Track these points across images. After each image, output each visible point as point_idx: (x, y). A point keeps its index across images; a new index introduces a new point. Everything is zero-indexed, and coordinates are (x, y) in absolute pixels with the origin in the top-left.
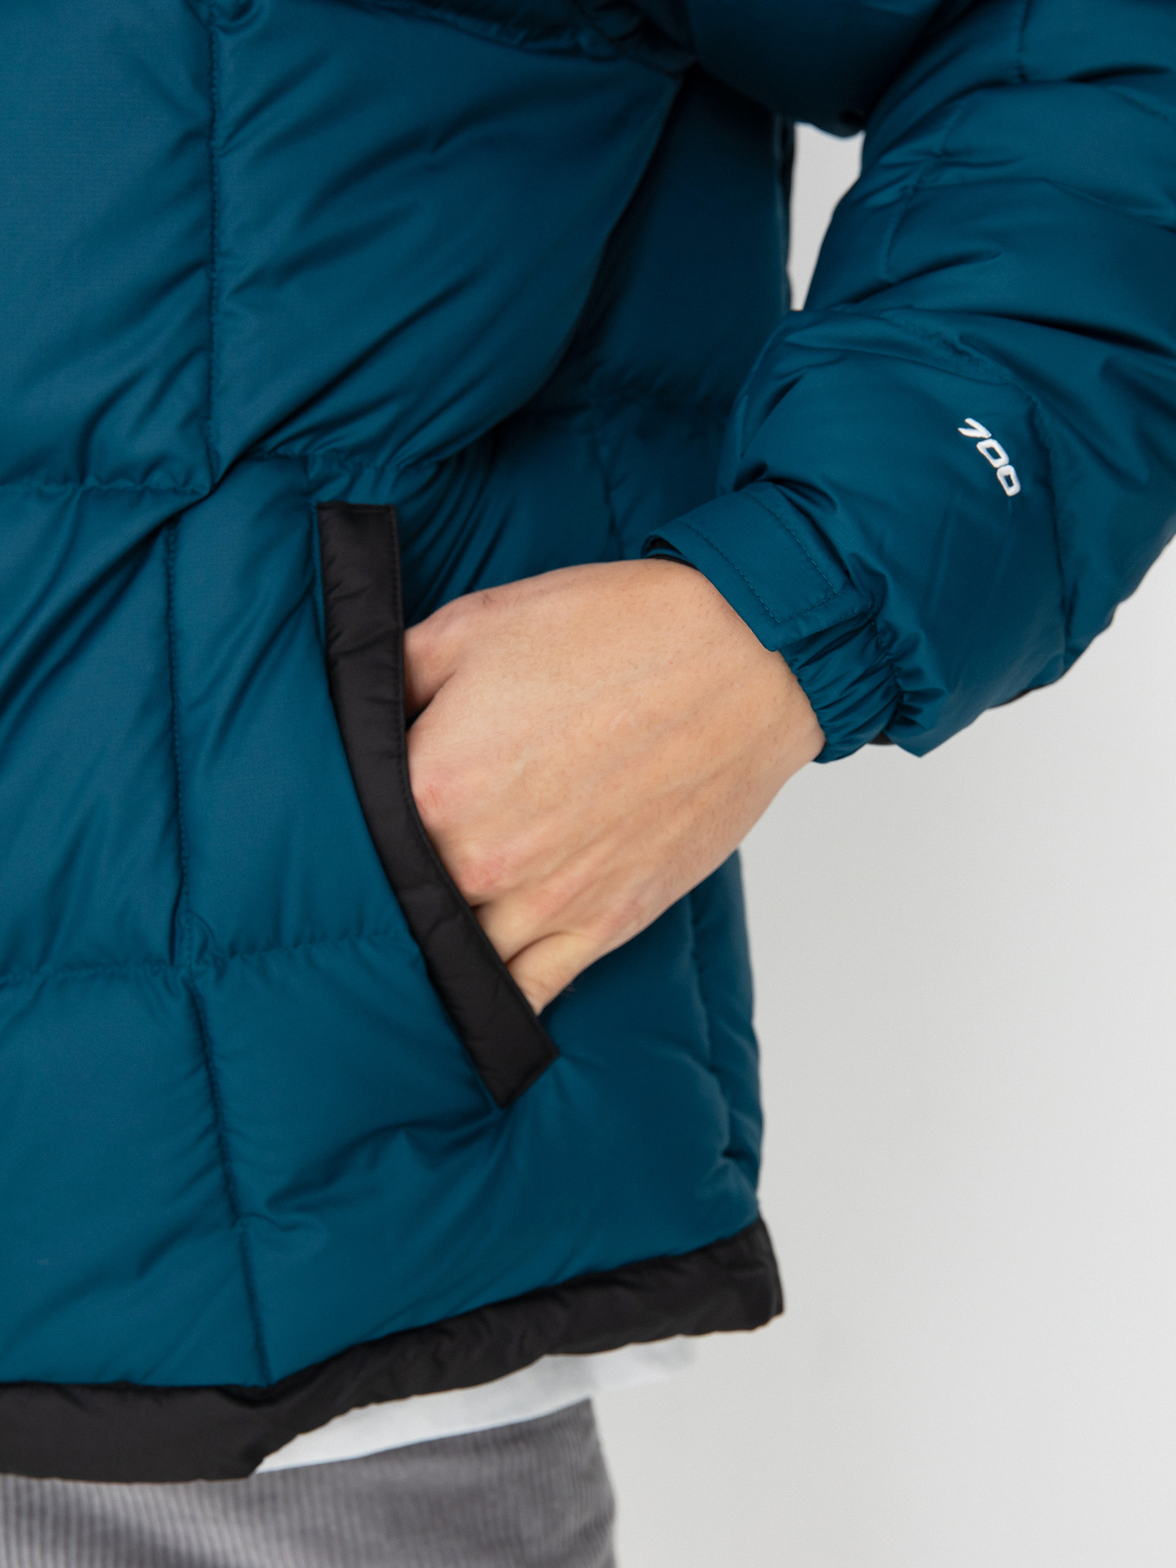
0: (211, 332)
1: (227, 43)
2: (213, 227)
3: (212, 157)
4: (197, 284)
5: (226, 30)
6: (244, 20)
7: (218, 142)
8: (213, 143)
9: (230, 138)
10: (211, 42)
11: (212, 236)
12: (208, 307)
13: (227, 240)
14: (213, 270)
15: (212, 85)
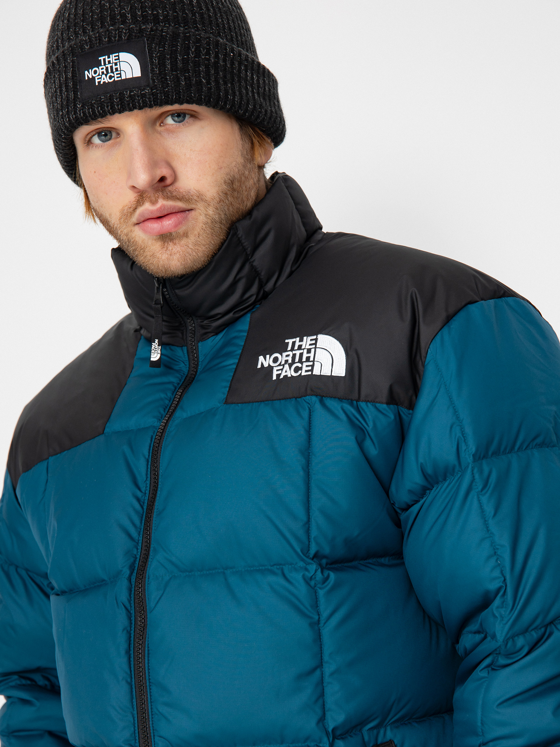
0: (323, 689)
1: (321, 593)
2: (321, 653)
3: (320, 630)
4: (318, 672)
5: (320, 588)
6: (326, 584)
7: (321, 625)
8: (320, 625)
9: (325, 623)
10: (316, 592)
11: (321, 656)
12: (321, 682)
13: (326, 658)
14: (323, 668)
15: (317, 606)
